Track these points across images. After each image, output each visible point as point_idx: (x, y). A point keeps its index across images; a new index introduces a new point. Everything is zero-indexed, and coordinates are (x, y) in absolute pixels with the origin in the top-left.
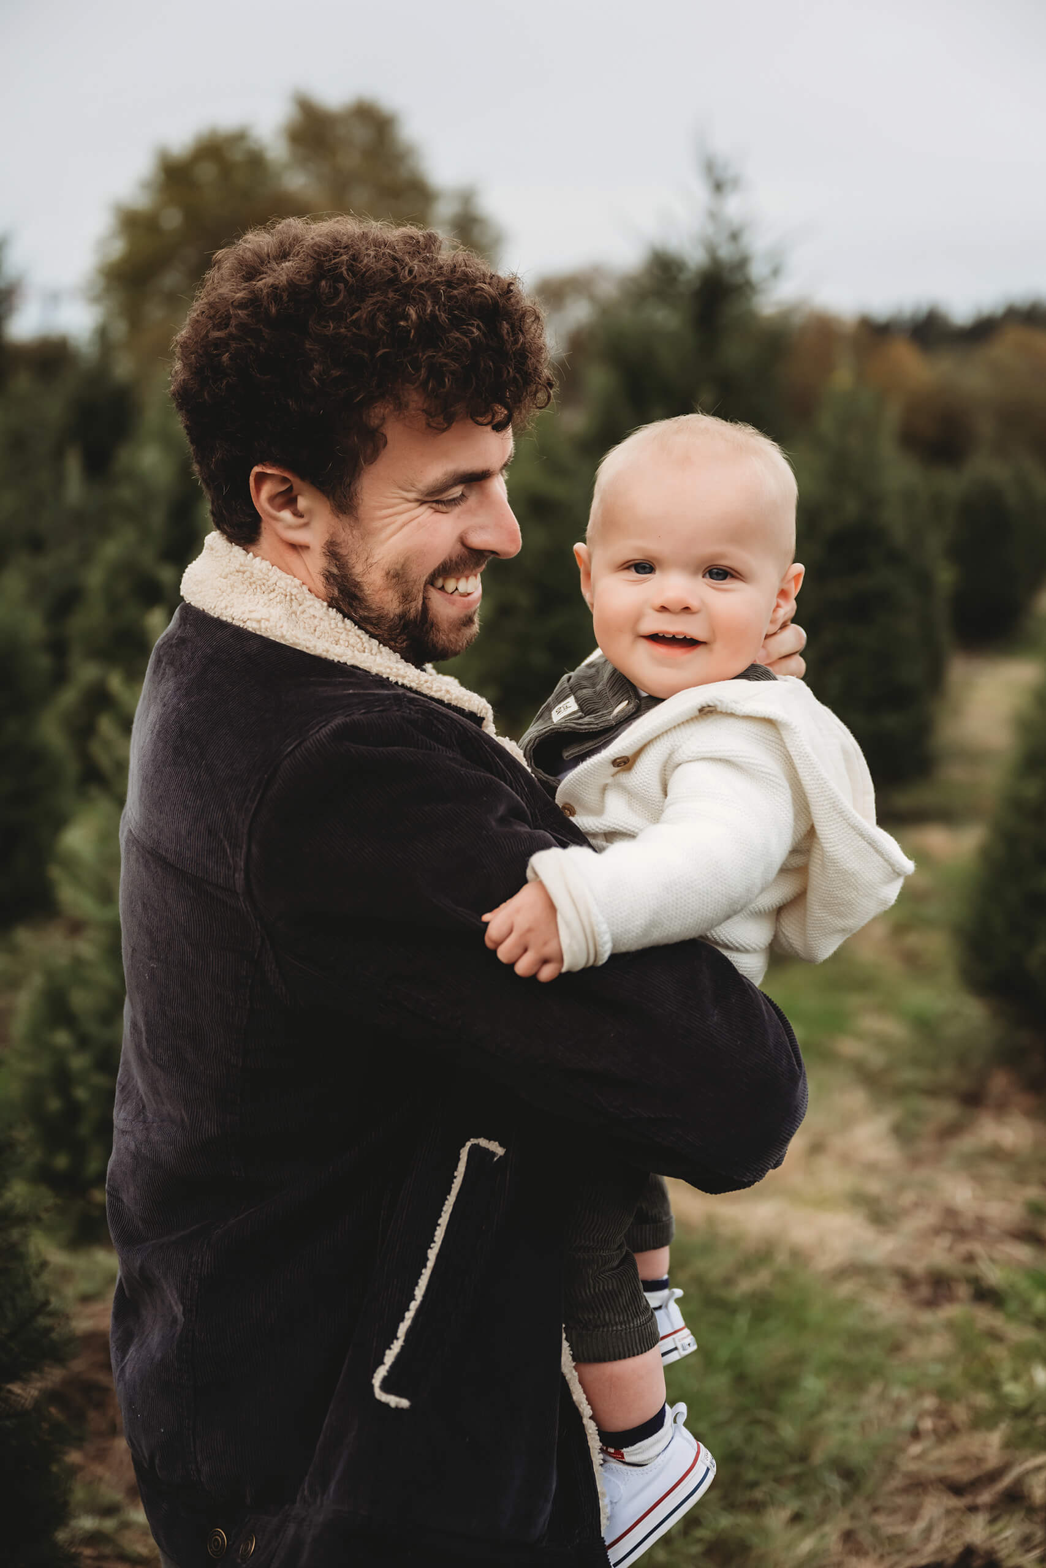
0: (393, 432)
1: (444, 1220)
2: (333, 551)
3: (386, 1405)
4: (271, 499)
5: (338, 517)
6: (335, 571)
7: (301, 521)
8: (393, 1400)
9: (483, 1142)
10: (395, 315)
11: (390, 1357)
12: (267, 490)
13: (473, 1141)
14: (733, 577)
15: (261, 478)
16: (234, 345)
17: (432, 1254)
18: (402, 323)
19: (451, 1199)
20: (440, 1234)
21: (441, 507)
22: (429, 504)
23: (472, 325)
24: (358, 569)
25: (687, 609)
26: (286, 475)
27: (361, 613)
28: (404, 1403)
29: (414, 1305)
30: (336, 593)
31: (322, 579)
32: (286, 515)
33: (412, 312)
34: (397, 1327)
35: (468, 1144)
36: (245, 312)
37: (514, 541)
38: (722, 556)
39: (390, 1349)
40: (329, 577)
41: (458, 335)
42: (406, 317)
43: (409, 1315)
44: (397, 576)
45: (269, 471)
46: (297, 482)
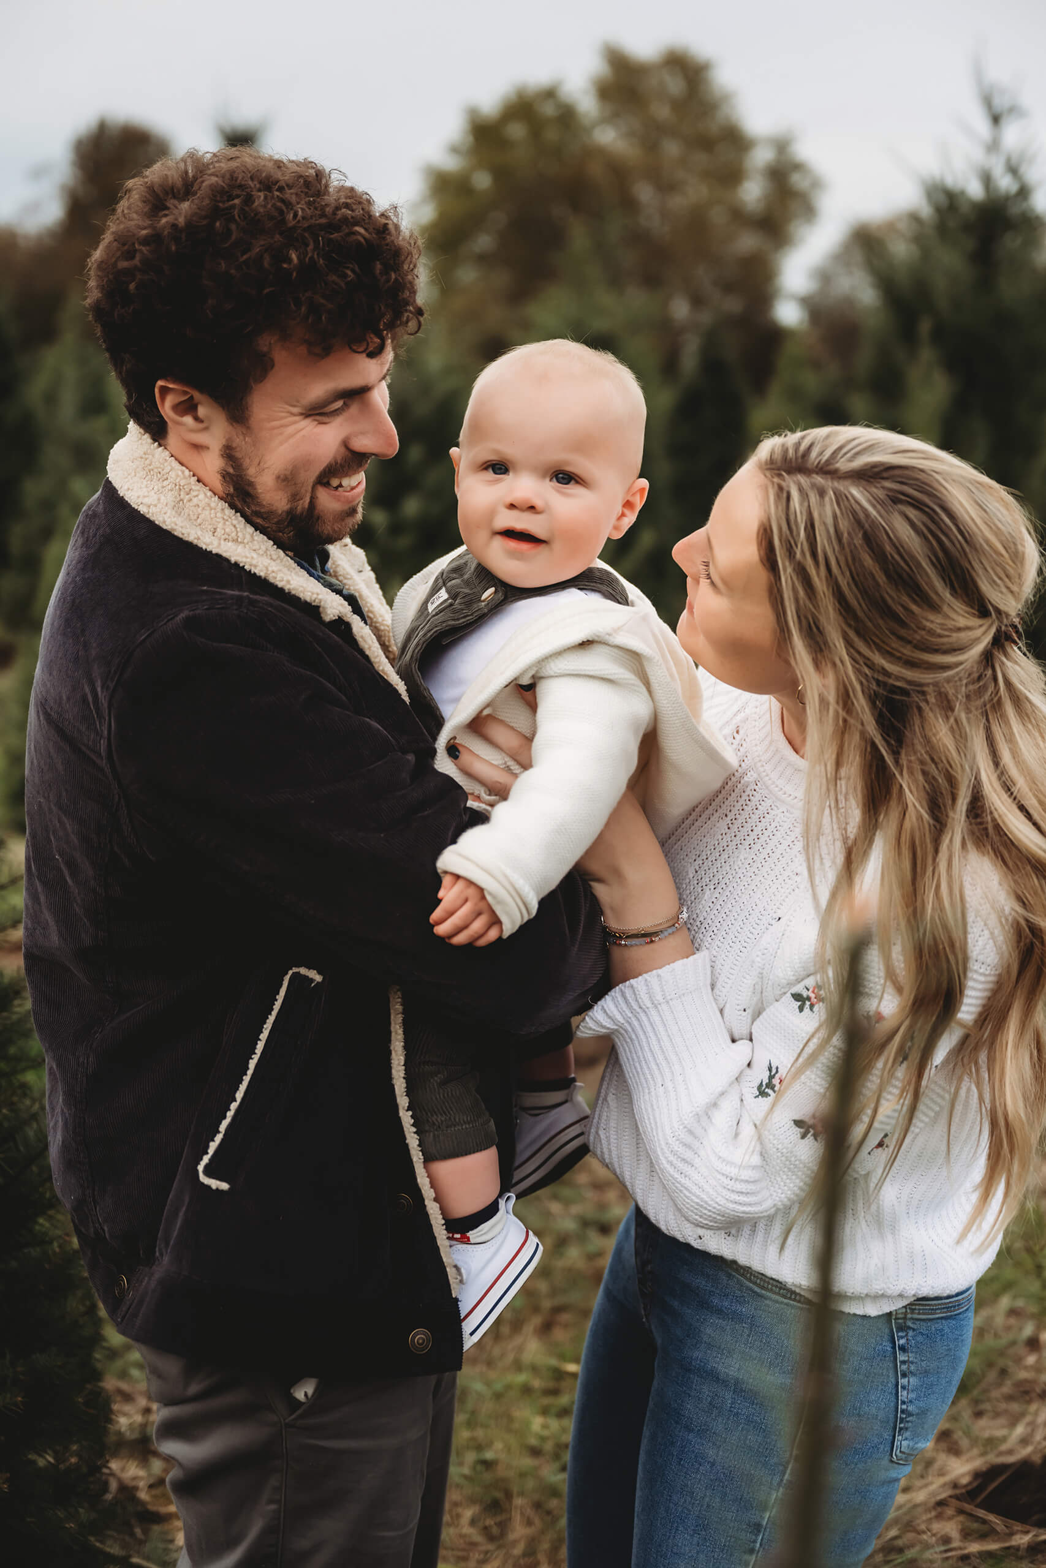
0: (280, 356)
1: (264, 1036)
2: (229, 453)
3: (209, 1187)
4: (176, 408)
5: (232, 424)
6: (231, 471)
7: (201, 426)
8: (214, 1184)
9: (303, 971)
10: (280, 257)
11: (213, 1146)
12: (170, 400)
13: (295, 970)
14: (577, 482)
15: (165, 391)
16: (139, 276)
17: (252, 1064)
18: (285, 266)
19: (271, 1019)
20: (260, 1046)
21: (325, 419)
22: (313, 418)
23: (348, 268)
24: (252, 471)
25: (532, 508)
26: (185, 389)
27: (253, 508)
28: (225, 1186)
29: (234, 1106)
30: (232, 490)
31: (220, 478)
32: (188, 420)
33: (294, 257)
34: (220, 1123)
35: (290, 972)
36: (148, 248)
37: (391, 445)
38: (568, 463)
39: (213, 1141)
40: (225, 476)
41: (334, 278)
42: (290, 261)
43: (230, 1114)
44: (287, 479)
45: (171, 386)
46: (197, 395)
